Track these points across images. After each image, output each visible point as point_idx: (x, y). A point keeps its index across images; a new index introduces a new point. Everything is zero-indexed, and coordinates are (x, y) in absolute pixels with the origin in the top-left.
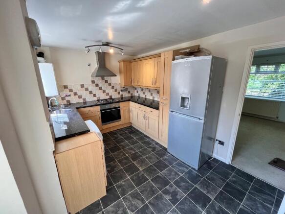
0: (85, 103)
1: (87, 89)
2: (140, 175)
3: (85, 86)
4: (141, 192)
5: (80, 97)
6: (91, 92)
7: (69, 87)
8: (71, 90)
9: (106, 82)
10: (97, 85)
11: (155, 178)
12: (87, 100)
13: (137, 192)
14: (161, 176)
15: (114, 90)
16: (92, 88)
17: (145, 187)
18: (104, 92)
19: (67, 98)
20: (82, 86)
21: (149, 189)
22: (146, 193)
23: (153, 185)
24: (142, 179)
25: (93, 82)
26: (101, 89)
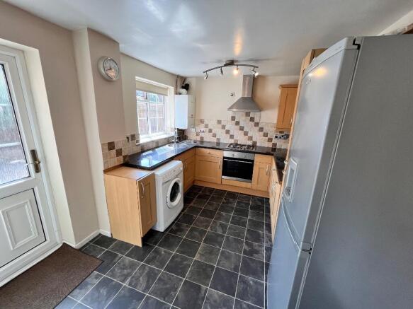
0: (218, 144)
1: (224, 127)
2: (185, 263)
3: (223, 123)
4: (160, 279)
5: (214, 136)
6: (228, 132)
7: (206, 122)
8: (206, 126)
9: (252, 119)
10: (237, 123)
11: (192, 285)
12: (222, 141)
13: (156, 275)
14: (203, 292)
15: (262, 133)
16: (230, 126)
17: (170, 279)
18: (246, 134)
19: (202, 135)
20: (219, 122)
21: (168, 286)
22: (161, 286)
23: (177, 288)
24: (181, 268)
25: (233, 118)
26: (242, 129)
